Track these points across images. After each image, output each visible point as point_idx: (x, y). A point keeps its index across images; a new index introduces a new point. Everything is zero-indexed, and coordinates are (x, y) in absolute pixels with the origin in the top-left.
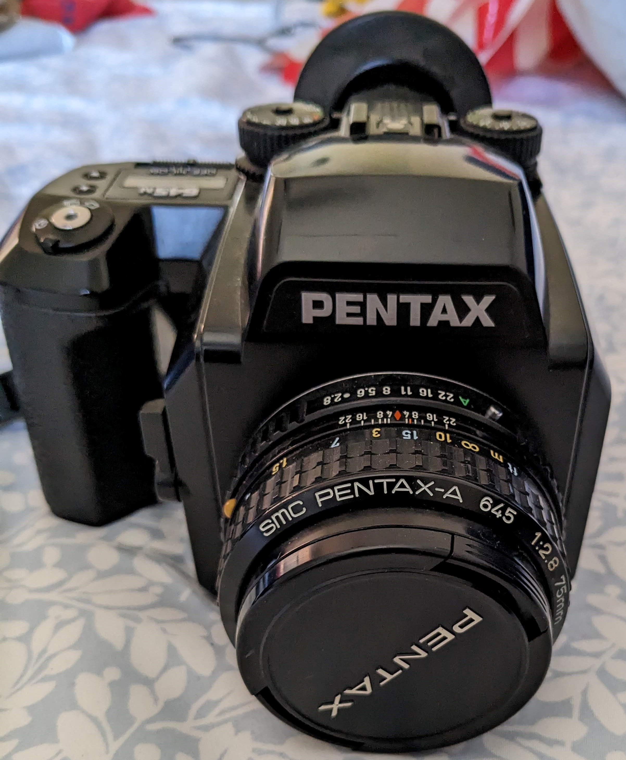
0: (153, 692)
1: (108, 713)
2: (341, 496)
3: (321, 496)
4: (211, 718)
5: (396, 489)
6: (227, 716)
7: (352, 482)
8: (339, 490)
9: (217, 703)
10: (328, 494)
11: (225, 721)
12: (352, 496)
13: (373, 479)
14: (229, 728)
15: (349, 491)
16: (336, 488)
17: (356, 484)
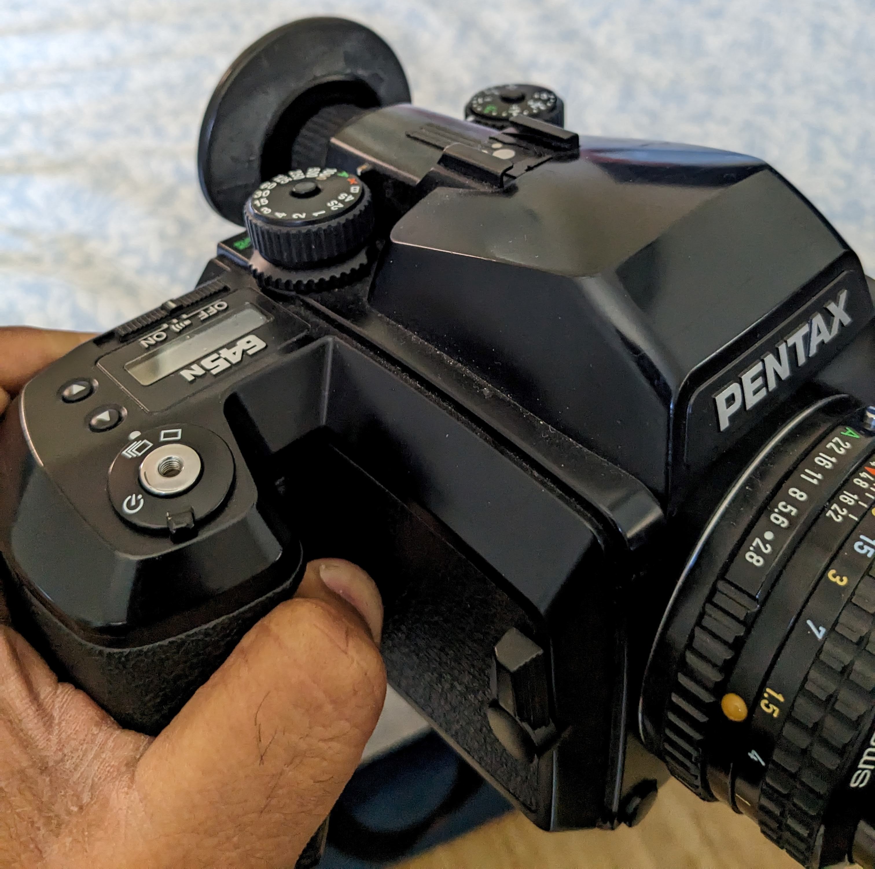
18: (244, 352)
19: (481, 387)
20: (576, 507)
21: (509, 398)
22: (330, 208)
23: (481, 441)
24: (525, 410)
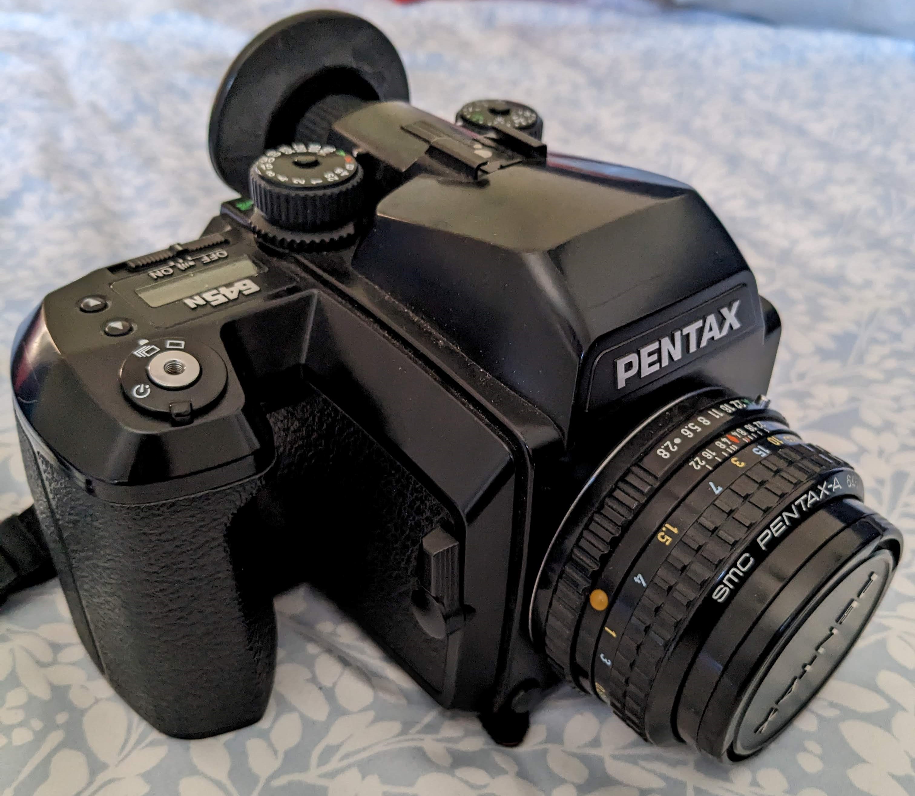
0: (271, 745)
1: (230, 774)
2: (777, 531)
3: (762, 540)
4: (334, 764)
5: (810, 502)
6: (351, 760)
7: (780, 514)
8: (774, 527)
9: (339, 747)
10: (767, 535)
11: (349, 767)
12: (784, 527)
13: (793, 502)
14: (354, 774)
15: (781, 524)
16: (771, 526)
17: (785, 514)
18: (240, 292)
19: (437, 340)
20: (498, 433)
21: (458, 349)
22: (326, 179)
23: (432, 380)
24: (470, 360)
